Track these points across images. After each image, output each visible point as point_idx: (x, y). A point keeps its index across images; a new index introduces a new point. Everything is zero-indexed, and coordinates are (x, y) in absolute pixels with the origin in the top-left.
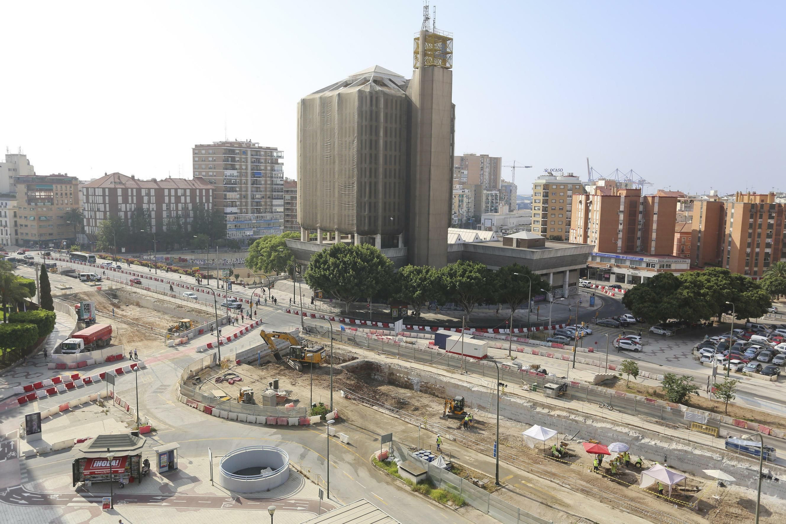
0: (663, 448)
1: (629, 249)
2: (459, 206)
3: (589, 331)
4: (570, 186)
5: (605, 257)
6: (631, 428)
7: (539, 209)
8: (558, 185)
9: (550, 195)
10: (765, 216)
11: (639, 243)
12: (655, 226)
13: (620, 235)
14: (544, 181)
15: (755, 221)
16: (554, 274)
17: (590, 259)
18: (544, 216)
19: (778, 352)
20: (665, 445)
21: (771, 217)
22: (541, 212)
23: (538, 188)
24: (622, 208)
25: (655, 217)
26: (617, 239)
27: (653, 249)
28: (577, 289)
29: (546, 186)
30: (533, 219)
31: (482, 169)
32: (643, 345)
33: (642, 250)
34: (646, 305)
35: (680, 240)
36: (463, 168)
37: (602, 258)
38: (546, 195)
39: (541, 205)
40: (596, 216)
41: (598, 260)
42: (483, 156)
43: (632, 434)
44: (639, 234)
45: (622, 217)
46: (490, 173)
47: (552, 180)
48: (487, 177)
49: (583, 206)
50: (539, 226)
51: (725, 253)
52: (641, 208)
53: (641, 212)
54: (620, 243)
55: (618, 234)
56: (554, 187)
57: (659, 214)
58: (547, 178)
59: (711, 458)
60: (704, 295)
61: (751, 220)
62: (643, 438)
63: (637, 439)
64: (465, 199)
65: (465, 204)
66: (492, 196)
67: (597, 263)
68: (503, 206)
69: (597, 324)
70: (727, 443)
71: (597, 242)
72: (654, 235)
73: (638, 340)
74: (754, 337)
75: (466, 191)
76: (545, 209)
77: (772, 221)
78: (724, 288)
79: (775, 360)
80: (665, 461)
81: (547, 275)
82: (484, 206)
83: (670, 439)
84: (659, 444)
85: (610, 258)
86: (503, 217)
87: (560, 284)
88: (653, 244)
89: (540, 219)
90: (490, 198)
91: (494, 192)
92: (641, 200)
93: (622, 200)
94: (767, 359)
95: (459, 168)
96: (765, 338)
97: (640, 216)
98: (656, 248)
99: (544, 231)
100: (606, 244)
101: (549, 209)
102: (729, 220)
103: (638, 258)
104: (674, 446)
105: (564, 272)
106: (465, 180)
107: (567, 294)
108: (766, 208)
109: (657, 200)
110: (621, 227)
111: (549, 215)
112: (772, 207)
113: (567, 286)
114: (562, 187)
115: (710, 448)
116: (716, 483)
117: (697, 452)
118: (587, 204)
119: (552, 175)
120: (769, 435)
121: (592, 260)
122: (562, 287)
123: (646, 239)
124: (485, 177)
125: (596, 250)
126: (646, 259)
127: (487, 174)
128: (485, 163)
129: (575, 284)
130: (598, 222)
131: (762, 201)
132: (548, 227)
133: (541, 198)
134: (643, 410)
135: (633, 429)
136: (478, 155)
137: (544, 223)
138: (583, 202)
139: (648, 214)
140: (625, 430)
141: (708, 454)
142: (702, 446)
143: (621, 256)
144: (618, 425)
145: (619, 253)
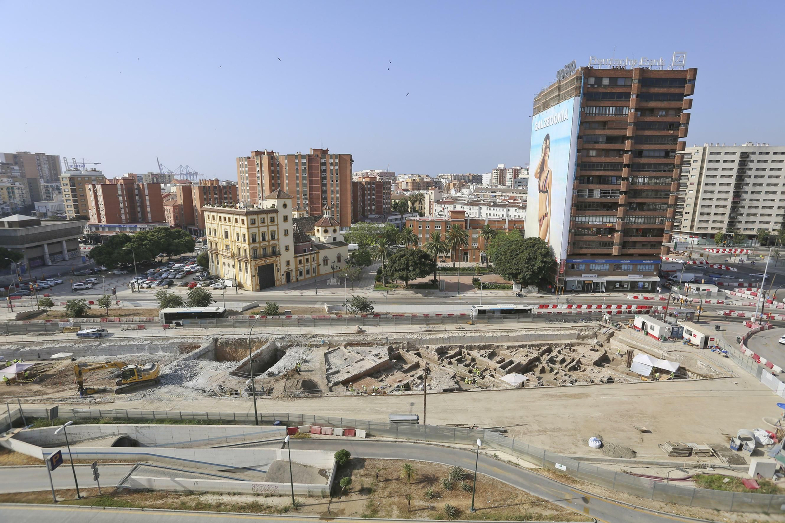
0: (35, 350)
1: (133, 219)
2: (10, 197)
3: (59, 282)
4: (94, 178)
5: (111, 228)
6: (14, 344)
7: (69, 196)
8: (83, 177)
9: (76, 185)
10: (212, 193)
11: (140, 215)
12: (148, 203)
13: (123, 211)
14: (69, 175)
15: (207, 196)
16: (48, 244)
17: (101, 230)
18: (74, 201)
19: (183, 271)
20: (38, 348)
21: (216, 194)
22: (71, 198)
23: (64, 180)
24: (120, 193)
25: (147, 198)
26: (120, 214)
27: (150, 218)
28: (79, 252)
29: (71, 179)
30: (66, 204)
31: (39, 165)
32: (97, 284)
33: (143, 220)
34: (102, 257)
35: (174, 212)
36: (12, 165)
37: (110, 229)
38: (72, 185)
39: (70, 193)
40: (101, 199)
41: (107, 230)
42: (37, 154)
43: (14, 347)
44: (139, 209)
45: (121, 199)
46: (49, 169)
47: (77, 173)
48: (47, 172)
49: (92, 193)
50: (72, 209)
51: (195, 217)
52: (137, 192)
53: (137, 195)
54: (123, 217)
55: (120, 211)
56: (79, 179)
57: (149, 195)
58: (72, 172)
59: (66, 346)
60: (145, 245)
61: (205, 196)
62: (23, 347)
63: (18, 350)
64: (16, 191)
65: (17, 195)
66: (52, 186)
67: (107, 232)
68: (57, 195)
69: (74, 275)
70: (77, 335)
71: (105, 217)
72: (149, 209)
73: (93, 281)
74: (177, 265)
75: (17, 184)
76: (74, 196)
77: (217, 196)
78: (162, 239)
79: (177, 277)
80: (39, 357)
81: (41, 246)
82: (44, 196)
83: (42, 342)
84: (34, 348)
85: (114, 228)
86: (58, 204)
87: (59, 250)
88: (149, 215)
89: (72, 204)
90: (50, 189)
91: (54, 184)
92: (136, 186)
93: (119, 187)
94: (173, 276)
95: (8, 164)
96: (181, 265)
97: (137, 198)
98: (152, 217)
99: (77, 212)
100: (113, 217)
101: (78, 195)
102: (194, 197)
103: (133, 225)
104: (45, 346)
105: (60, 242)
106: (17, 174)
107: (67, 258)
108: (212, 189)
109: (146, 186)
110: (122, 206)
111: (79, 200)
112: (215, 187)
113: (66, 252)
114: (87, 179)
115: (68, 341)
116: (69, 361)
117: (58, 346)
118: (94, 191)
119: (78, 170)
120: (119, 321)
121: (103, 230)
122: (61, 253)
123: (144, 212)
124: (43, 172)
125: (105, 223)
126: (139, 226)
127: (46, 169)
128: (41, 160)
129: (76, 249)
130: (103, 203)
131: (212, 184)
132: (79, 209)
133: (69, 187)
134: (32, 329)
135: (16, 344)
136: (33, 153)
137: (76, 207)
138: (92, 189)
139: (142, 195)
140: (7, 347)
141: (65, 344)
142: (62, 341)
143: (122, 225)
144: (4, 345)
145: (124, 224)
